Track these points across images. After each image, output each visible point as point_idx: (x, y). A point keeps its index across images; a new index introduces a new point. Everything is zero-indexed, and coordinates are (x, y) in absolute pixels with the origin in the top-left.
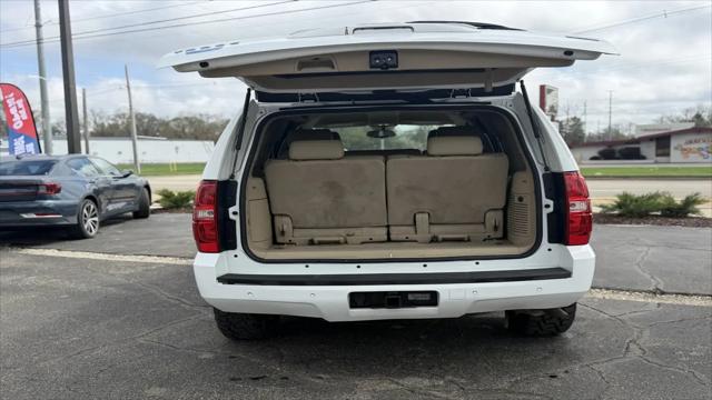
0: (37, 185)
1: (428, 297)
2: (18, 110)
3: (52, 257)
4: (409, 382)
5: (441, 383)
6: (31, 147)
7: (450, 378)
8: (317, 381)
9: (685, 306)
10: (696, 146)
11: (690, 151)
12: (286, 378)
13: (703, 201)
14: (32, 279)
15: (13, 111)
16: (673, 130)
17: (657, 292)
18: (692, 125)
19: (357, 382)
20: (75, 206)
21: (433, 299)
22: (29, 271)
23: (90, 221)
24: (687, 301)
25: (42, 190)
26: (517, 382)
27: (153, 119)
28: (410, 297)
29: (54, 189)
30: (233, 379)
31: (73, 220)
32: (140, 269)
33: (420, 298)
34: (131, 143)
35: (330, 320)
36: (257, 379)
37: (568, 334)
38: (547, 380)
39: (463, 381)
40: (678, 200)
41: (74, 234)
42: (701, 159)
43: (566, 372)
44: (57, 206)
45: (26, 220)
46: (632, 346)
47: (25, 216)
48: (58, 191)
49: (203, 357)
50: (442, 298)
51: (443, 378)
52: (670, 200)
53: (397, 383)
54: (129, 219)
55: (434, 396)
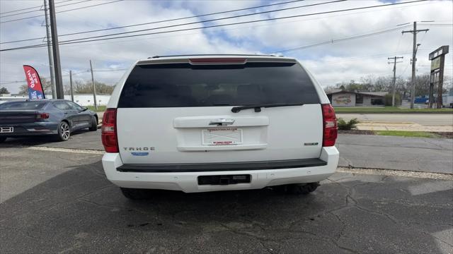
0: (36, 114)
1: (244, 178)
2: (34, 78)
3: (43, 151)
4: (232, 225)
5: (251, 225)
6: (40, 97)
7: (255, 222)
8: (179, 226)
9: (366, 175)
10: (342, 99)
11: (340, 101)
12: (161, 224)
13: (358, 122)
14: (28, 163)
15: (31, 79)
16: (333, 92)
17: (349, 167)
18: (341, 90)
19: (202, 226)
20: (57, 125)
21: (247, 179)
22: (28, 159)
23: (64, 133)
24: (366, 172)
25: (39, 117)
26: (293, 224)
27: (104, 85)
28: (234, 178)
29: (45, 116)
30: (129, 226)
31: (56, 132)
32: (87, 157)
33: (240, 178)
34: (93, 96)
35: (186, 192)
36: (143, 225)
37: (314, 193)
38: (309, 222)
39: (263, 224)
40: (347, 122)
41: (56, 139)
42: (345, 105)
43: (319, 216)
44: (47, 125)
45: (31, 132)
46: (349, 199)
47: (30, 130)
48: (48, 117)
49: (113, 211)
50: (254, 178)
51: (251, 222)
52: (343, 122)
53: (226, 227)
54: (87, 131)
55: (248, 235)
